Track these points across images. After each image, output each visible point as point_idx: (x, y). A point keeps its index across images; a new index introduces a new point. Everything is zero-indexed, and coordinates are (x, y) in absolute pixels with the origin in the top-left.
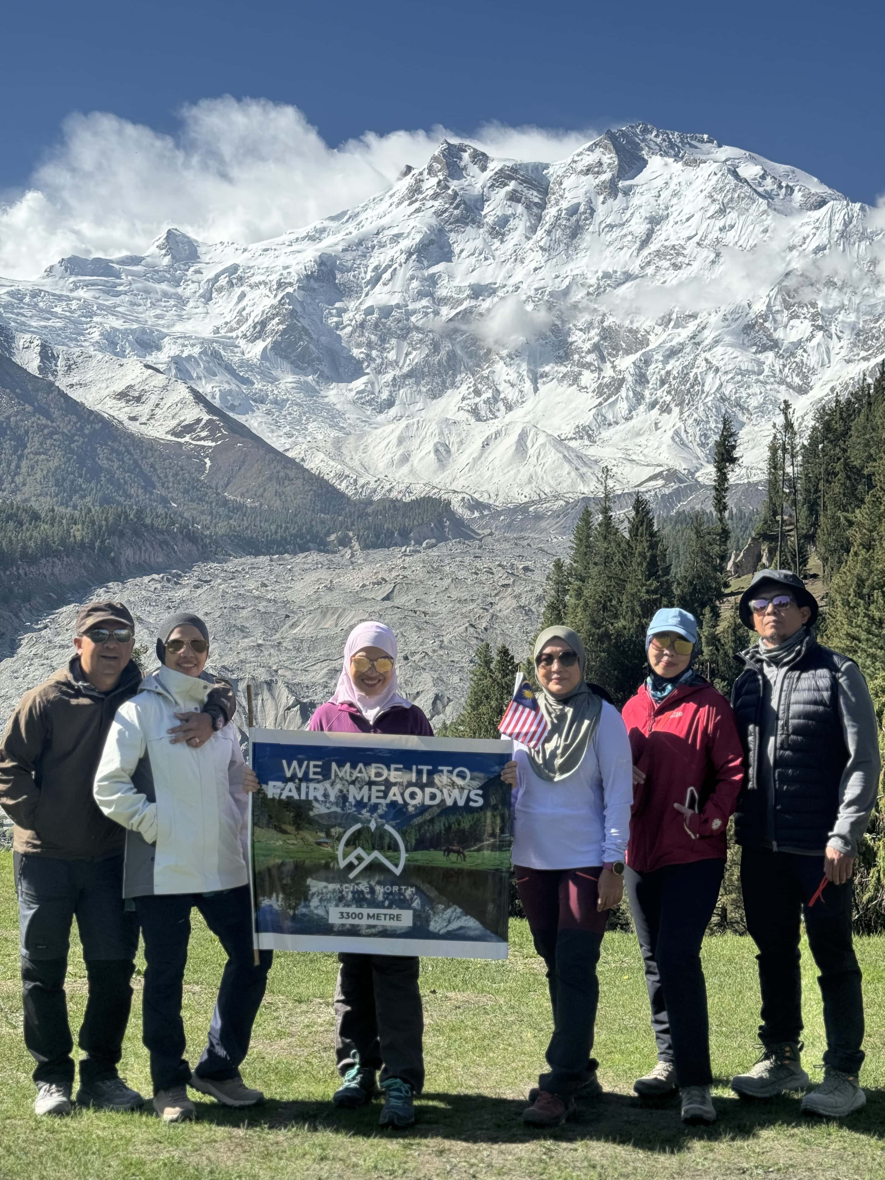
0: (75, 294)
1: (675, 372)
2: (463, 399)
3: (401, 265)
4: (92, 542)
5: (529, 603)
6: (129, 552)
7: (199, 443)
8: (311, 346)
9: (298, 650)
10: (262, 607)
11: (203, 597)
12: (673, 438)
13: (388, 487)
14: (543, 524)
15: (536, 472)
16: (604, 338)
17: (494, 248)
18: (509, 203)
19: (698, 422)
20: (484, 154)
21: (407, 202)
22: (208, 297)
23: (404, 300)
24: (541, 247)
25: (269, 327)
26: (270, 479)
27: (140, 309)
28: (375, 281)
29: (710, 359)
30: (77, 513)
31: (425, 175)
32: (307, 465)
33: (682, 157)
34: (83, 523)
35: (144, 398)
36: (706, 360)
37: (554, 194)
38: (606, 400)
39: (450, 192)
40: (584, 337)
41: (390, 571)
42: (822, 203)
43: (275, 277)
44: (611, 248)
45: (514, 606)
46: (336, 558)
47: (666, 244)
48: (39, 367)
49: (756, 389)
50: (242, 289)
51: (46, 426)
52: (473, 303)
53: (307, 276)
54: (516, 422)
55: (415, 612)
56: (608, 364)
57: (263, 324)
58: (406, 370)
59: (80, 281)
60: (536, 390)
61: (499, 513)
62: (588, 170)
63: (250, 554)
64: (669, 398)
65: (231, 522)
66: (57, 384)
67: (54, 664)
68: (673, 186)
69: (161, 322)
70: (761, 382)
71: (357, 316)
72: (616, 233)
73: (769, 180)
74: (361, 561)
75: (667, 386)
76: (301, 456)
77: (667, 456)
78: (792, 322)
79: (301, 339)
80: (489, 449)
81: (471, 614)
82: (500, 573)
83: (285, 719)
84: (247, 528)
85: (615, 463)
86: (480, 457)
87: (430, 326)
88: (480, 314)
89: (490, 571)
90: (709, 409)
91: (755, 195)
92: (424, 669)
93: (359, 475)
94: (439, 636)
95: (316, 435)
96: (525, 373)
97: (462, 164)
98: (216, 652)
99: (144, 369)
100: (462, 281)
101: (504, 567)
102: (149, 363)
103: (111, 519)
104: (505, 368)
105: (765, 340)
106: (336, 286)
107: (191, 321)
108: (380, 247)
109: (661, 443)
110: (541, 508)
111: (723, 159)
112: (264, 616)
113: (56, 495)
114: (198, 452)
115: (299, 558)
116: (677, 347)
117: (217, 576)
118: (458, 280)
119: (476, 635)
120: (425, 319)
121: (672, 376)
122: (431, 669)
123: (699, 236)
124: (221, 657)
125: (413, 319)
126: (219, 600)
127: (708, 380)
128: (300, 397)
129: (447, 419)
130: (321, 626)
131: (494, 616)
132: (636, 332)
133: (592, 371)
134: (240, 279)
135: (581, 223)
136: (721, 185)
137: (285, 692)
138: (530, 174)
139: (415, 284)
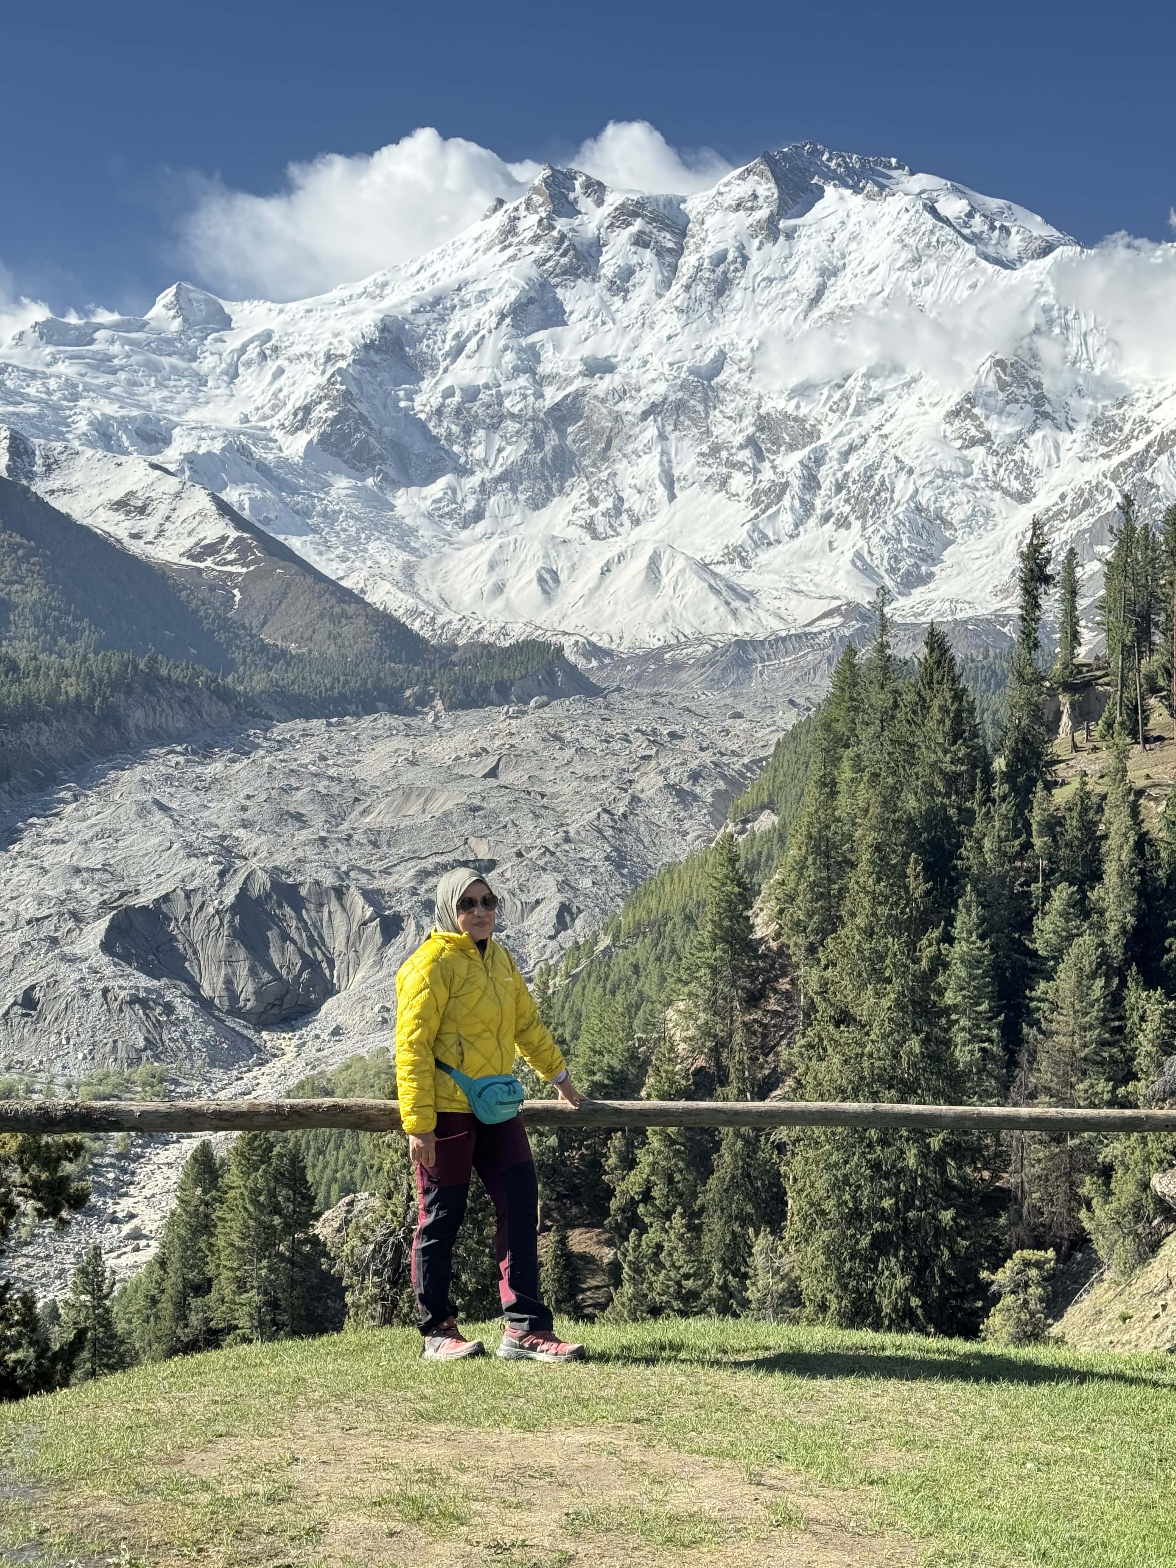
0: (53, 370)
1: (855, 475)
2: (575, 510)
3: (490, 332)
4: (91, 699)
5: (680, 781)
6: (139, 714)
7: (228, 568)
8: (371, 439)
9: (375, 844)
10: (322, 786)
11: (243, 774)
12: (853, 563)
13: (476, 628)
14: (684, 676)
15: (673, 609)
16: (761, 429)
17: (614, 308)
18: (633, 249)
19: (885, 540)
20: (600, 184)
21: (498, 248)
22: (233, 374)
23: (495, 378)
24: (676, 308)
25: (314, 415)
26: (322, 616)
27: (141, 390)
28: (457, 352)
29: (901, 457)
30: (67, 662)
31: (522, 212)
32: (368, 598)
33: (863, 189)
34: (78, 675)
35: (150, 508)
36: (896, 458)
37: (693, 236)
38: (764, 512)
39: (555, 233)
40: (735, 427)
41: (492, 738)
42: (1047, 249)
43: (321, 348)
44: (769, 310)
45: (661, 784)
46: (415, 721)
47: (843, 303)
48: (8, 468)
49: (962, 496)
50: (279, 362)
51: (20, 546)
52: (587, 382)
53: (366, 346)
54: (646, 541)
55: (529, 793)
56: (767, 464)
57: (307, 409)
58: (497, 471)
59: (60, 352)
60: (672, 497)
61: (624, 662)
62: (739, 205)
63: (299, 716)
64: (847, 509)
65: (272, 674)
66: (33, 489)
67: (45, 865)
68: (850, 227)
69: (170, 407)
70: (969, 487)
71: (432, 400)
72: (776, 289)
73: (978, 219)
74: (447, 726)
75: (844, 492)
76: (361, 585)
77: (845, 585)
78: (1008, 408)
79: (357, 430)
80: (609, 577)
81: (604, 796)
82: (638, 740)
83: (360, 937)
84: (293, 683)
85: (776, 594)
86: (598, 587)
87: (530, 413)
88: (596, 397)
89: (626, 739)
90: (901, 522)
91: (960, 239)
92: (545, 870)
93: (438, 612)
94: (562, 825)
95: (379, 559)
96: (656, 475)
97: (572, 196)
98: (265, 848)
99: (150, 470)
100: (571, 353)
101: (643, 733)
102: (155, 461)
103: (115, 669)
104: (630, 469)
105: (973, 432)
106: (404, 359)
107: (210, 406)
108: (462, 307)
109: (837, 569)
110: (681, 655)
111: (917, 191)
112: (325, 799)
113: (36, 639)
114: (224, 581)
115: (366, 721)
116: (858, 441)
117: (258, 746)
118: (566, 352)
119: (611, 823)
120: (522, 404)
121: (851, 480)
122: (555, 869)
123: (885, 294)
124: (271, 854)
125: (507, 403)
126: (265, 778)
127: (899, 484)
128: (357, 508)
129: (553, 537)
130: (403, 813)
131: (635, 799)
132: (803, 421)
133: (745, 473)
134: (275, 349)
135: (730, 276)
136: (914, 225)
137: (360, 901)
138: (662, 210)
139: (509, 356)
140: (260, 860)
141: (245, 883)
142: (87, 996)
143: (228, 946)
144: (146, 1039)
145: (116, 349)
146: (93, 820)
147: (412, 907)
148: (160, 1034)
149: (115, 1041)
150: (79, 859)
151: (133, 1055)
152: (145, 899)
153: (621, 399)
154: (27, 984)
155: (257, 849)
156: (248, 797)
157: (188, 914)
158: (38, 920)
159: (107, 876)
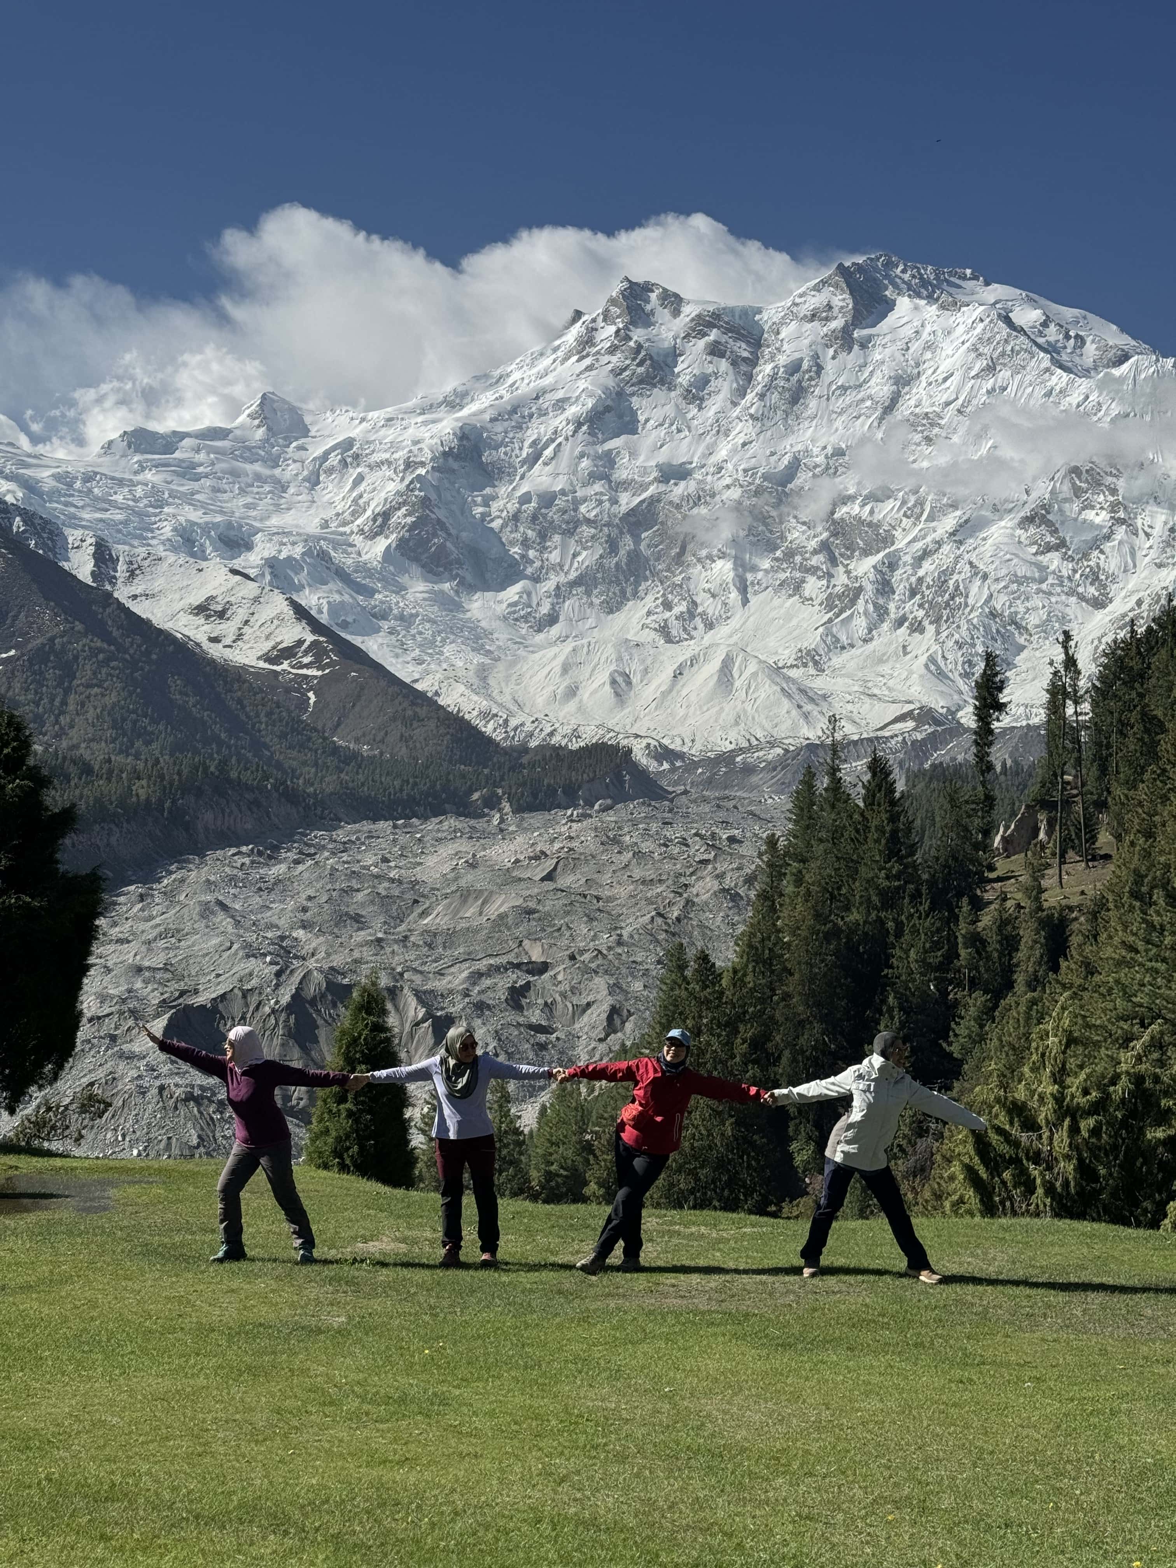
0: (140, 477)
1: (929, 580)
2: (649, 613)
3: (567, 439)
4: (161, 802)
5: (736, 885)
6: (209, 816)
7: (304, 671)
8: (448, 544)
9: (430, 946)
10: (382, 888)
11: (306, 875)
12: (926, 666)
13: (548, 730)
14: (755, 779)
15: (745, 711)
16: (835, 535)
17: (689, 416)
18: (709, 358)
19: (960, 645)
20: (676, 296)
21: (575, 358)
22: (314, 481)
23: (572, 484)
24: (751, 416)
25: (393, 520)
26: (394, 719)
27: (225, 496)
28: (534, 459)
29: (976, 562)
30: (140, 765)
31: (600, 323)
32: (441, 701)
33: (937, 300)
34: (149, 777)
35: (229, 612)
36: (971, 563)
37: (768, 346)
38: (838, 616)
39: (632, 344)
40: (809, 532)
41: (552, 841)
42: (1123, 358)
43: (402, 455)
44: (844, 417)
45: (716, 888)
46: (480, 824)
47: (917, 410)
48: (93, 573)
49: (1037, 601)
50: (359, 470)
51: (101, 650)
52: (662, 488)
53: (445, 454)
54: (719, 644)
55: (585, 896)
56: (841, 569)
57: (386, 515)
58: (573, 575)
59: (147, 460)
60: (745, 602)
61: (695, 765)
62: (814, 315)
63: (367, 818)
64: (921, 613)
65: (342, 776)
66: (116, 595)
67: (110, 964)
68: (925, 336)
69: (253, 513)
70: (1044, 592)
71: (509, 506)
72: (851, 397)
73: (1053, 328)
74: (512, 828)
75: (918, 597)
76: (436, 688)
77: (919, 689)
78: (1084, 514)
79: (435, 535)
80: (682, 680)
81: (659, 900)
82: (697, 844)
83: (412, 1038)
84: (363, 784)
85: (849, 698)
86: (670, 690)
87: (606, 518)
88: (671, 503)
89: (684, 843)
90: (975, 627)
91: (1034, 348)
92: (596, 972)
93: (511, 714)
94: (616, 928)
95: (454, 661)
96: (730, 580)
97: (648, 308)
98: (323, 948)
99: (230, 575)
100: (647, 459)
101: (702, 837)
102: (236, 567)
103: (185, 772)
104: (704, 574)
105: (1048, 538)
106: (482, 467)
107: (292, 512)
108: (540, 415)
109: (911, 673)
110: (751, 758)
111: (993, 301)
112: (385, 901)
113: (113, 741)
114: (300, 684)
115: (432, 824)
116: (932, 546)
117: (324, 847)
118: (642, 458)
119: (665, 927)
120: (598, 509)
121: (925, 584)
122: (606, 972)
123: (960, 401)
124: (328, 955)
125: (583, 509)
126: (327, 880)
127: (974, 589)
128: (434, 611)
129: (627, 640)
130: (460, 915)
131: (689, 903)
132: (877, 526)
133: (819, 578)
134: (356, 457)
135: (804, 384)
136: (989, 335)
137: (412, 1002)
138: (737, 321)
139: (585, 463)
140: (317, 961)
141: (300, 983)
142: (144, 1093)
143: (283, 1045)
144: (199, 1137)
145: (202, 457)
146: (158, 920)
147: (464, 1008)
148: (213, 1132)
149: (169, 1138)
150: (142, 959)
151: (186, 1152)
152: (202, 999)
153: (695, 504)
154: (85, 1081)
155: (315, 949)
156: (310, 898)
157: (244, 1013)
158: (99, 1018)
159: (168, 975)
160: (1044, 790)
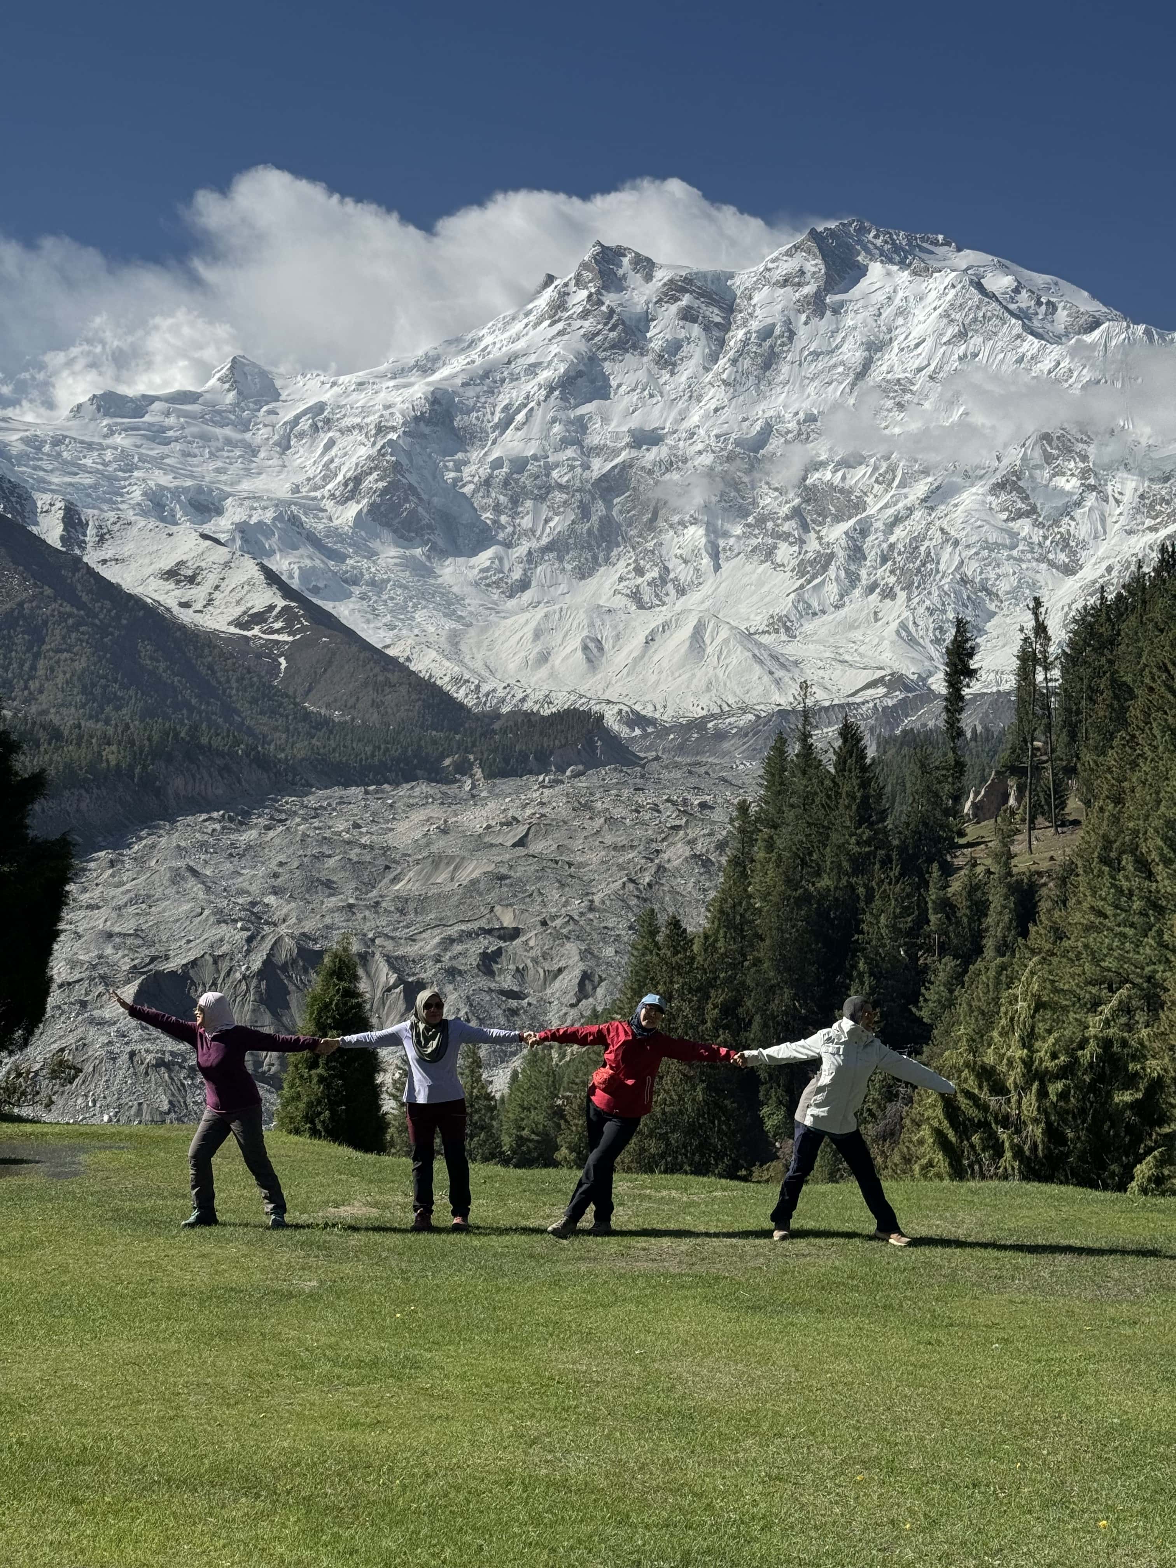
0: (109, 441)
1: (900, 546)
2: (621, 579)
3: (539, 404)
4: (131, 768)
5: (708, 851)
6: (179, 782)
7: (275, 637)
8: (420, 509)
9: (402, 912)
10: (353, 854)
11: (277, 841)
12: (898, 633)
13: (520, 695)
14: (726, 745)
15: (716, 677)
16: (807, 501)
17: (662, 381)
18: (681, 323)
19: (931, 611)
20: (648, 260)
21: (547, 322)
22: (284, 446)
23: (543, 449)
24: (724, 381)
25: (365, 485)
26: (365, 684)
27: (195, 461)
28: (505, 424)
29: (947, 528)
30: (110, 731)
31: (572, 287)
32: (413, 667)
33: (909, 265)
34: (119, 743)
35: (199, 578)
36: (942, 530)
37: (741, 312)
38: (809, 582)
39: (604, 308)
40: (780, 498)
41: (525, 806)
42: (1095, 324)
43: (373, 420)
44: (816, 383)
45: (687, 854)
46: (452, 790)
47: (889, 376)
48: (62, 538)
49: (1007, 568)
50: (330, 434)
51: (70, 615)
52: (634, 453)
53: (416, 418)
54: (690, 611)
55: (557, 862)
56: (813, 535)
57: (357, 480)
58: (545, 541)
59: (117, 424)
60: (717, 567)
61: (667, 731)
62: (786, 281)
63: (338, 784)
64: (892, 580)
65: (314, 741)
66: (85, 559)
67: (80, 930)
68: (897, 301)
69: (223, 478)
70: (1015, 559)
71: (481, 471)
72: (823, 363)
73: (1024, 294)
74: (484, 794)
75: (890, 563)
76: (406, 654)
77: (890, 655)
79: (407, 500)
80: (654, 646)
81: (631, 866)
82: (668, 810)
83: (384, 1004)
84: (334, 750)
85: (821, 664)
86: (642, 656)
87: (578, 484)
88: (643, 468)
89: (656, 809)
90: (946, 593)
91: (1006, 314)
92: (568, 938)
93: (483, 680)
94: (588, 894)
95: (426, 627)
96: (702, 545)
97: (621, 272)
98: (294, 914)
99: (201, 540)
100: (619, 425)
101: (674, 803)
102: (207, 532)
103: (156, 738)
104: (676, 540)
105: (1020, 505)
106: (454, 431)
107: (263, 476)
108: (512, 380)
109: (882, 639)
110: (723, 724)
111: (964, 267)
112: (357, 866)
113: (83, 706)
114: (270, 649)
115: (403, 790)
116: (903, 513)
117: (295, 813)
118: (614, 424)
119: (636, 893)
120: (570, 475)
121: (896, 551)
122: (578, 938)
123: (932, 367)
124: (300, 920)
125: (555, 474)
126: (298, 846)
127: (945, 556)
128: (405, 576)
129: (599, 606)
130: (432, 880)
131: (660, 869)
132: (849, 492)
133: (791, 544)
134: (327, 421)
135: (776, 350)
136: (961, 301)
137: (384, 968)
138: (710, 286)
139: (557, 428)
140: (288, 927)
141: (272, 949)
142: (114, 1059)
143: (254, 1011)
144: (170, 1102)
145: (172, 420)
146: (128, 887)
147: (435, 975)
148: (184, 1097)
149: (140, 1104)
150: (112, 925)
151: (157, 1118)
152: (174, 964)
153: (667, 470)
154: (56, 1046)
155: (286, 915)
156: (281, 864)
157: (215, 980)
158: (69, 984)
159: (139, 941)
160: (1014, 756)
